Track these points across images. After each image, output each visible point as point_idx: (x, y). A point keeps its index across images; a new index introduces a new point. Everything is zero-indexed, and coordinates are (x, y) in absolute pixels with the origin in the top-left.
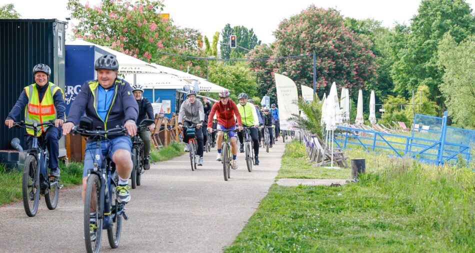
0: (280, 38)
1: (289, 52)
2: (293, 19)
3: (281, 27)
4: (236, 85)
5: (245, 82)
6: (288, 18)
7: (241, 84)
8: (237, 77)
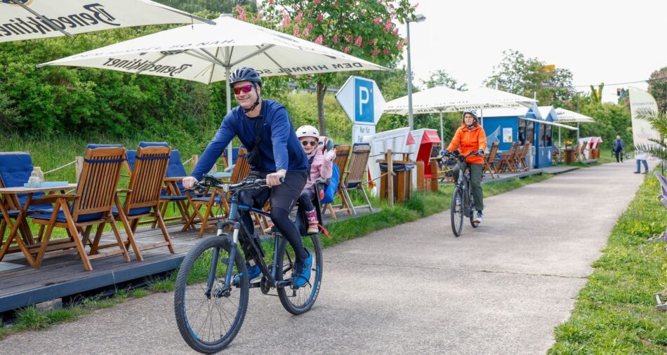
0: (652, 84)
1: (659, 94)
2: (662, 70)
3: (652, 76)
4: (613, 118)
5: (621, 115)
6: (658, 70)
7: (617, 117)
8: (614, 112)
